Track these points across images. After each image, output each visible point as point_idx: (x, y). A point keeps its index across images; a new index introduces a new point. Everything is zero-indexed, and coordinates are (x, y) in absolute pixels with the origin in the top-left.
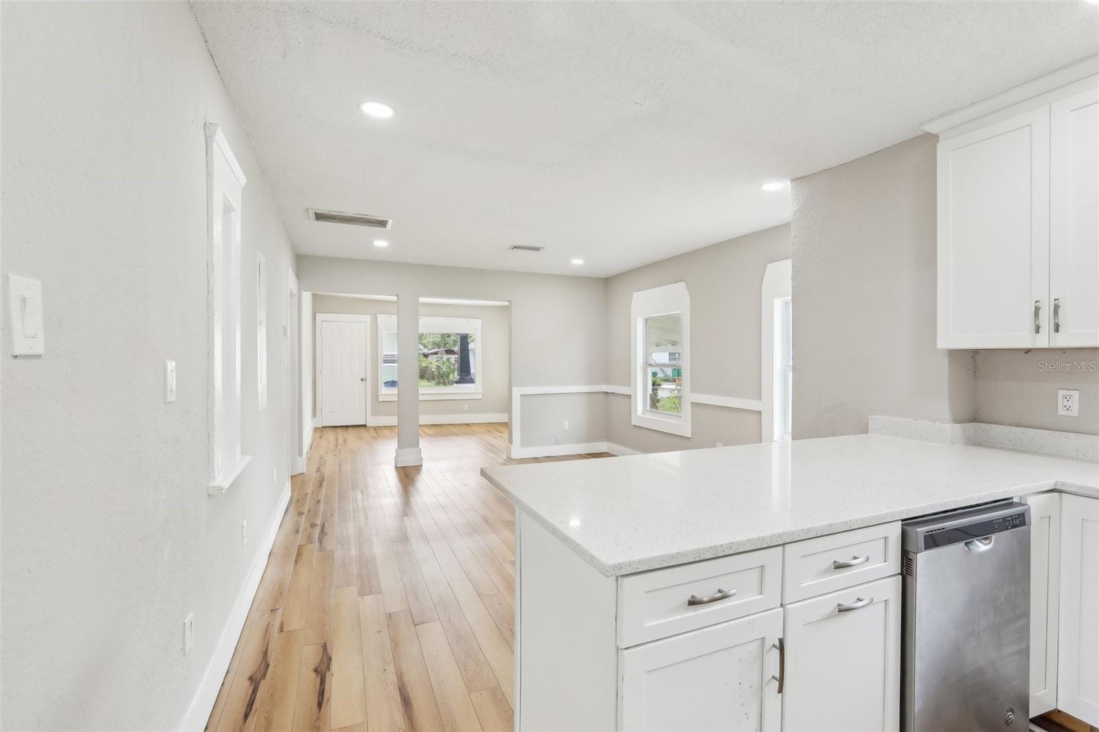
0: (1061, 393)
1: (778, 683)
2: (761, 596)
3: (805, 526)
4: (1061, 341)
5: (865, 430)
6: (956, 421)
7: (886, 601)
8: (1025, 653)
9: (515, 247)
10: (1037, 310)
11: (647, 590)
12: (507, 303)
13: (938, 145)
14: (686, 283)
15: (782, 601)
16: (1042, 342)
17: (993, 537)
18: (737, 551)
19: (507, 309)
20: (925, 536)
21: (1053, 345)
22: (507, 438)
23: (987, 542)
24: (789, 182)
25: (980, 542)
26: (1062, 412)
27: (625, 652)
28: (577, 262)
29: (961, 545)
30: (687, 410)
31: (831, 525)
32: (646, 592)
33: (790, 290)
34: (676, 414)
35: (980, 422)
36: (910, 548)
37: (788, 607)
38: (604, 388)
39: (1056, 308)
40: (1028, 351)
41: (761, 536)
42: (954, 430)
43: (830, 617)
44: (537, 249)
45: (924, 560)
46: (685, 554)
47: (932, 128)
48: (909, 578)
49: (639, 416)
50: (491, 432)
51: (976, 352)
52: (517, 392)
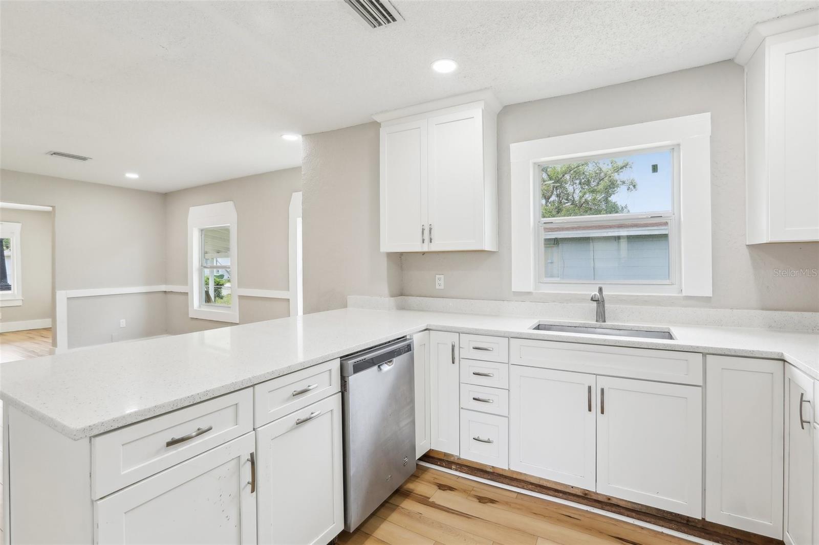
0: (437, 276)
1: (251, 485)
2: (237, 426)
3: (270, 371)
4: (434, 247)
5: (345, 306)
6: (392, 296)
7: (332, 410)
8: (413, 422)
9: (54, 154)
10: (423, 230)
11: (123, 444)
12: (50, 209)
13: (381, 129)
14: (234, 203)
15: (254, 425)
16: (425, 248)
17: (394, 360)
18: (213, 396)
19: (50, 215)
20: (354, 366)
21: (430, 250)
22: (51, 341)
23: (391, 364)
24: (301, 136)
25: (387, 364)
26: (437, 287)
27: (98, 502)
28: (132, 176)
29: (376, 367)
30: (235, 302)
31: (289, 367)
32: (123, 445)
33: (301, 211)
34: (226, 305)
35: (404, 296)
36: (345, 375)
37: (258, 429)
38: (163, 288)
39: (430, 229)
40: (424, 253)
41: (234, 381)
42: (391, 301)
43: (292, 429)
44: (84, 159)
45: (354, 380)
46: (163, 406)
47: (378, 119)
48: (346, 393)
49: (195, 310)
50: (33, 338)
51: (402, 254)
52: (62, 296)
